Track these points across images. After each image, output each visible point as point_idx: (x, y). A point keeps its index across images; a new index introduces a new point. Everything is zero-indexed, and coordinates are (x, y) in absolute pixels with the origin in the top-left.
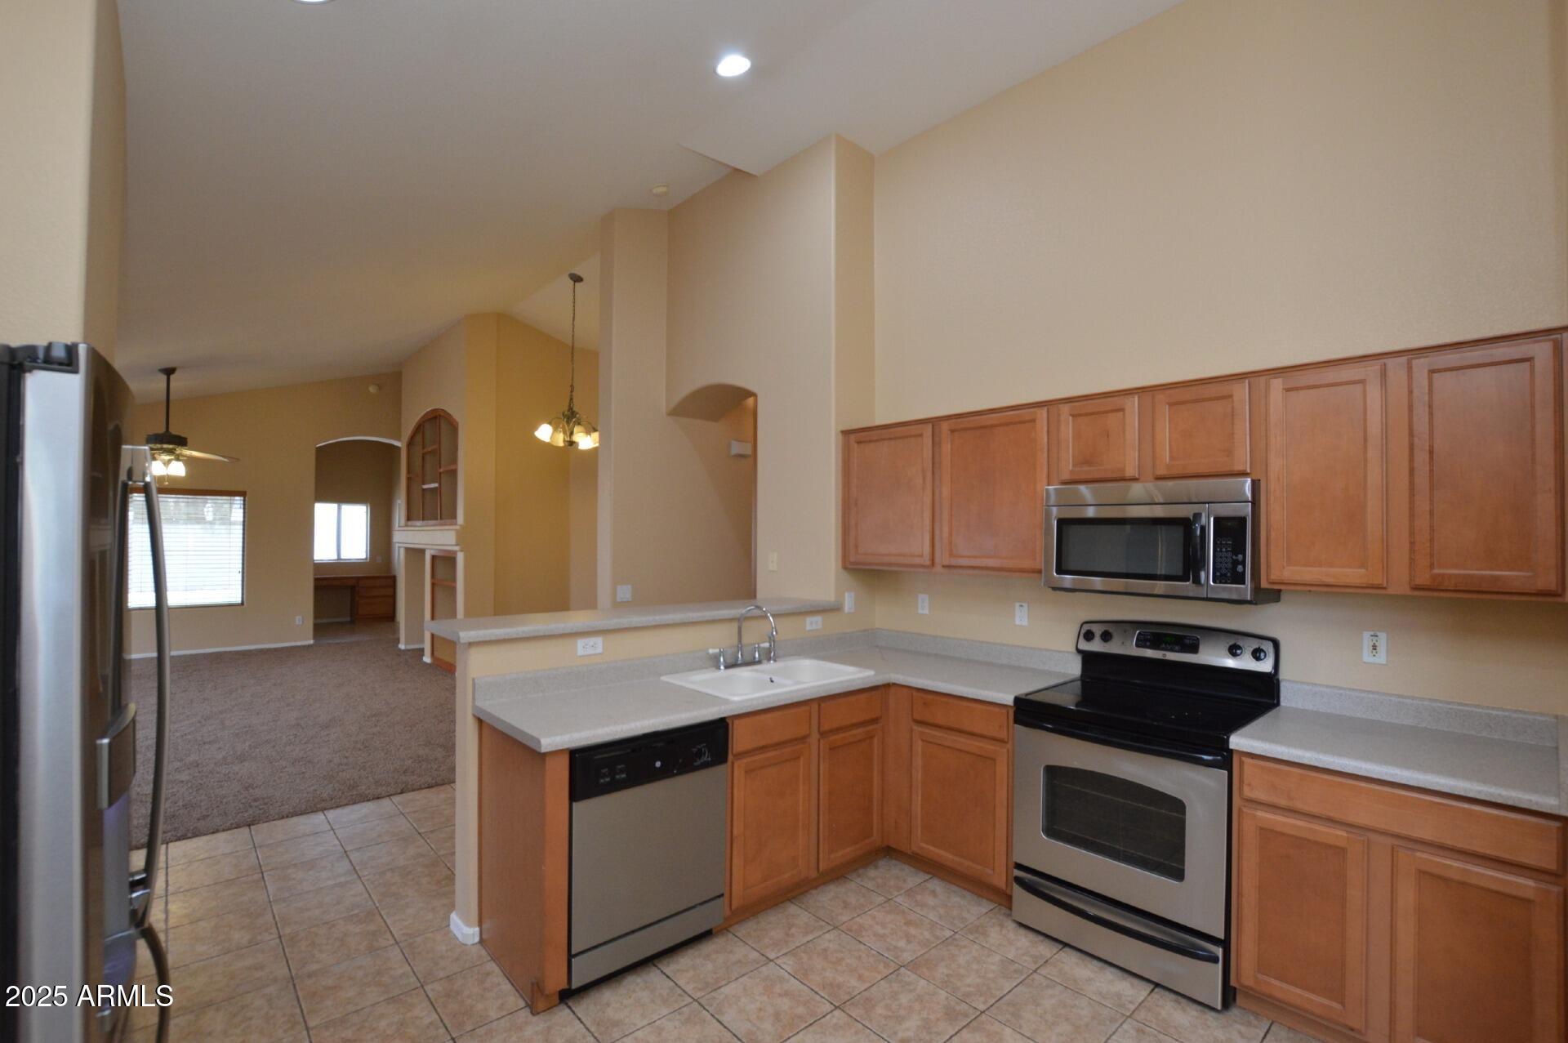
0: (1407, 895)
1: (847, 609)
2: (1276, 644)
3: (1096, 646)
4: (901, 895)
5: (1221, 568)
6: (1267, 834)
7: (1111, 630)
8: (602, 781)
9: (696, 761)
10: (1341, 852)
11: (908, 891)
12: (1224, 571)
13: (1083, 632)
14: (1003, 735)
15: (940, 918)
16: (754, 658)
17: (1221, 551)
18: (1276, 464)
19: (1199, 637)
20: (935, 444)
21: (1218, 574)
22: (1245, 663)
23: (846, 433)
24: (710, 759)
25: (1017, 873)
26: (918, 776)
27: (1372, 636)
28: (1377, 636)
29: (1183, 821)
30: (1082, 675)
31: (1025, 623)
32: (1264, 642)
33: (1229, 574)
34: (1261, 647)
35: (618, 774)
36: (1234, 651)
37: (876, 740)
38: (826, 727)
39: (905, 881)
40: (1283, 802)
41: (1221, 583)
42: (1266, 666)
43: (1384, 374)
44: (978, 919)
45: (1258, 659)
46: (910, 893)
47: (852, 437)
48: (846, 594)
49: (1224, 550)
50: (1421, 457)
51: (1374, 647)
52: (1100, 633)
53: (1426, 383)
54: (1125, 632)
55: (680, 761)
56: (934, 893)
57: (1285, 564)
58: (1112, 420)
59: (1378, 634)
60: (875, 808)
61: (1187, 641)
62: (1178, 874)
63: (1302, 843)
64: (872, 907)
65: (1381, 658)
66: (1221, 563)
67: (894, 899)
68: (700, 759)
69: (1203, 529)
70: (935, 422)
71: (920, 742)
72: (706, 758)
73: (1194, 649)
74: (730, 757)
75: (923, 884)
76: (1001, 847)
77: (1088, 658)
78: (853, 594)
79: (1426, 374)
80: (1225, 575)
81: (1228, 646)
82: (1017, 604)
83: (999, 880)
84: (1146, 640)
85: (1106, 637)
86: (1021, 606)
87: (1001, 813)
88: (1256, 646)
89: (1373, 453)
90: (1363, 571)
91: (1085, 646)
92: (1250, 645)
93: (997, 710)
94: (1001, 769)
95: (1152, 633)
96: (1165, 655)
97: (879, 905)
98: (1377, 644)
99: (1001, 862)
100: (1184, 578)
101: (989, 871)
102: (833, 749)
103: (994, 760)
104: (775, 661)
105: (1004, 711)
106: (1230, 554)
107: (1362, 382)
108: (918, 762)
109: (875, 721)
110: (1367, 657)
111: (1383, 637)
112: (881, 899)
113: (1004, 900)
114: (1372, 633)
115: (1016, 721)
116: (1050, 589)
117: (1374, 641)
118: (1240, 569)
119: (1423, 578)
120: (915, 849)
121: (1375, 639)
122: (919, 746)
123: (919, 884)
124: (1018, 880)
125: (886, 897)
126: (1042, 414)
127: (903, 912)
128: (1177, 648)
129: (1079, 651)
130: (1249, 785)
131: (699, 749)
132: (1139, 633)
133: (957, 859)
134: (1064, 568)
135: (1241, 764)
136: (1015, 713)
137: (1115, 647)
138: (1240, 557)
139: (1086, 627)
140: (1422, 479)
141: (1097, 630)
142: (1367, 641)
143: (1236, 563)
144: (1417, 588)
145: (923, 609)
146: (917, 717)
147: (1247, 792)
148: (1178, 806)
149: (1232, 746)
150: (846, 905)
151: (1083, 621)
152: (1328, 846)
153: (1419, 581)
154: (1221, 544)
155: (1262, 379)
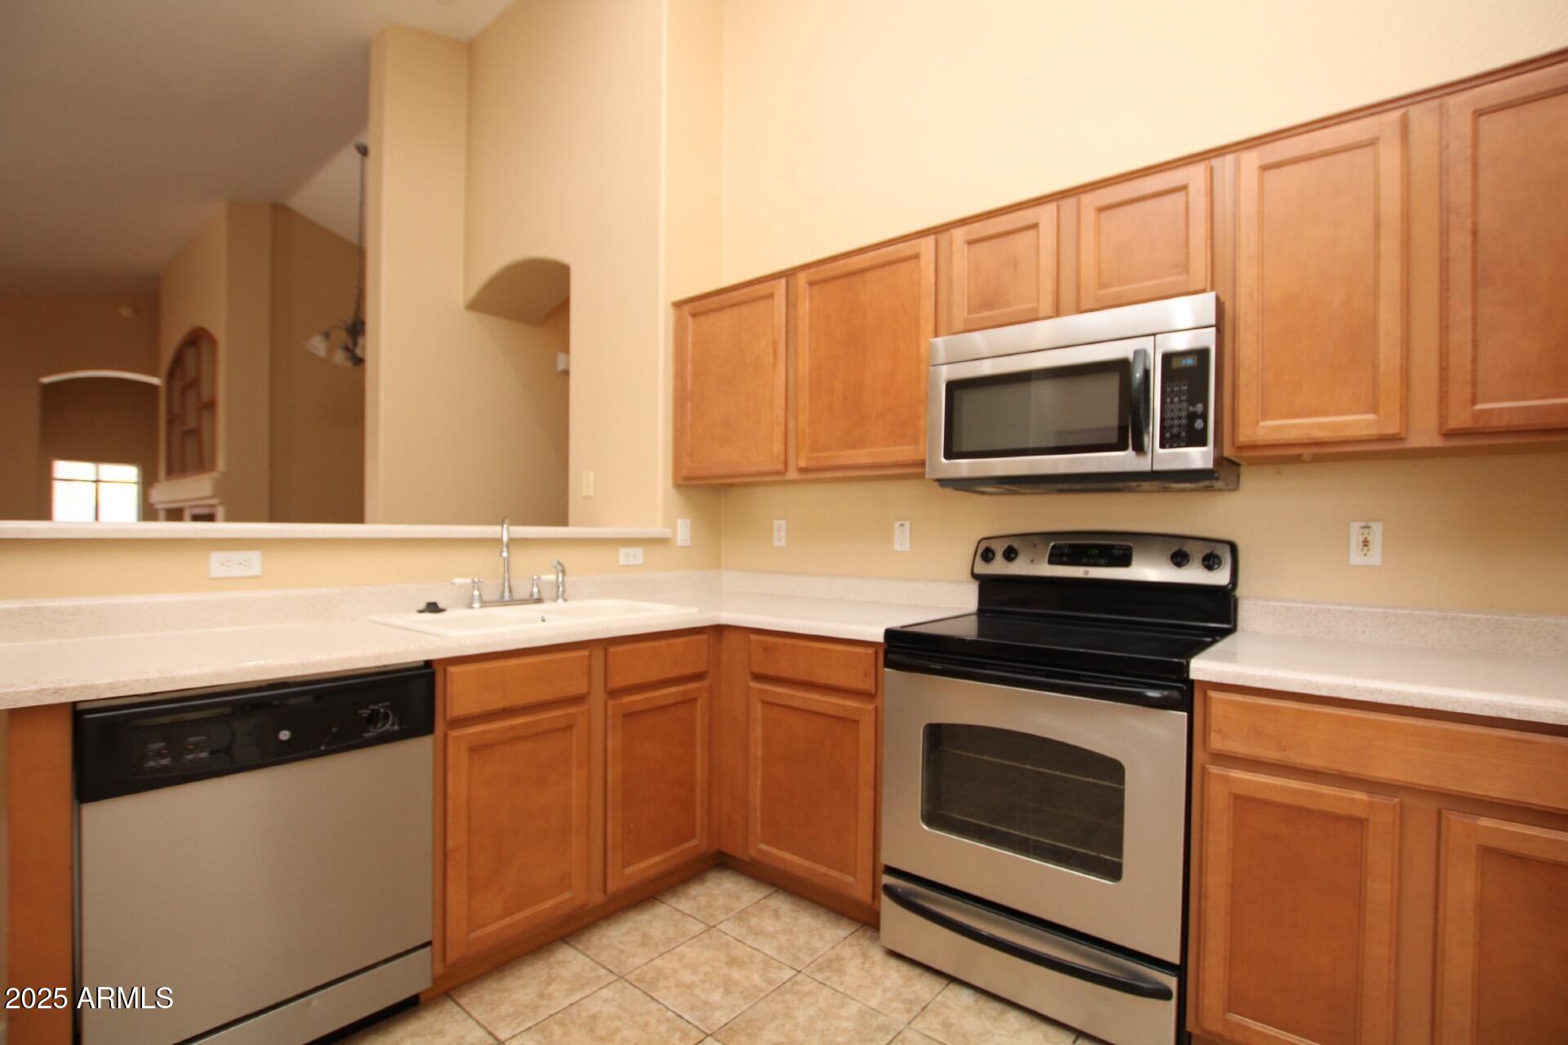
0: (1462, 885)
1: (679, 542)
2: (1233, 548)
3: (999, 567)
4: (728, 919)
5: (1172, 427)
6: (1243, 802)
7: (1016, 546)
8: (152, 764)
9: (369, 731)
10: (1358, 824)
11: (740, 912)
12: (1175, 430)
13: (980, 551)
14: (868, 685)
15: (780, 950)
16: (532, 595)
17: (1172, 402)
18: (1248, 276)
19: (1131, 545)
20: (791, 305)
21: (1168, 435)
22: (1193, 575)
23: (678, 305)
24: (396, 727)
25: (887, 879)
26: (758, 751)
27: (1363, 527)
28: (1368, 527)
29: (1120, 794)
30: (979, 610)
31: (906, 547)
32: (1219, 546)
33: (1183, 434)
34: (1215, 552)
35: (190, 752)
36: (1179, 559)
37: (699, 704)
38: (617, 682)
39: (738, 898)
40: (1271, 754)
41: (1171, 447)
42: (1221, 577)
43: (1405, 126)
44: (833, 947)
45: (1210, 568)
46: (741, 917)
47: (686, 308)
48: (679, 522)
49: (1176, 399)
50: (1460, 241)
51: (1366, 543)
52: (1003, 550)
53: (1467, 129)
54: (1035, 546)
55: (334, 730)
56: (776, 914)
57: (1260, 418)
58: (1023, 241)
59: (1370, 524)
60: (698, 799)
61: (1115, 552)
62: (1113, 872)
63: (1294, 813)
64: (684, 940)
65: (1375, 557)
66: (1172, 419)
67: (721, 927)
68: (375, 726)
69: (1146, 373)
70: (788, 274)
71: (759, 706)
72: (391, 726)
73: (1125, 561)
74: (440, 725)
75: (762, 902)
76: (866, 844)
77: (989, 586)
78: (688, 522)
79: (1468, 116)
80: (1178, 436)
81: (1170, 553)
82: (897, 524)
83: (862, 893)
84: (1062, 555)
85: (1010, 554)
86: (902, 525)
87: (866, 795)
88: (1207, 551)
89: (1390, 244)
90: (1371, 417)
91: (983, 568)
92: (1197, 552)
93: (861, 650)
94: (866, 733)
95: (1071, 546)
96: (1086, 573)
97: (694, 937)
98: (1369, 538)
99: (865, 863)
100: (1120, 446)
101: (850, 879)
102: (629, 716)
103: (857, 722)
104: (565, 600)
105: (871, 651)
106: (1185, 405)
107: (1372, 143)
108: (758, 733)
109: (698, 676)
110: (1356, 557)
111: (1377, 528)
112: (698, 927)
113: (867, 921)
114: (1363, 524)
115: (888, 663)
116: (937, 484)
117: (1366, 535)
118: (1199, 424)
119: (1460, 418)
120: (753, 853)
121: (1366, 531)
122: (758, 710)
123: (758, 902)
124: (889, 891)
125: (707, 925)
126: (927, 244)
127: (727, 945)
128: (1102, 561)
129: (975, 576)
130: (1220, 732)
131: (373, 711)
132: (1053, 546)
133: (807, 864)
134: (955, 449)
135: (1206, 698)
136: (886, 653)
137: (1021, 568)
138: (1199, 408)
139: (984, 545)
140: (1461, 274)
141: (999, 549)
142: (1355, 533)
143: (1192, 417)
144: (1449, 434)
145: (779, 540)
146: (756, 669)
147: (1216, 743)
148: (1113, 770)
149: (1193, 675)
150: (645, 940)
151: (980, 538)
152: (1337, 818)
153: (1453, 423)
154: (1172, 391)
155: (1229, 159)
